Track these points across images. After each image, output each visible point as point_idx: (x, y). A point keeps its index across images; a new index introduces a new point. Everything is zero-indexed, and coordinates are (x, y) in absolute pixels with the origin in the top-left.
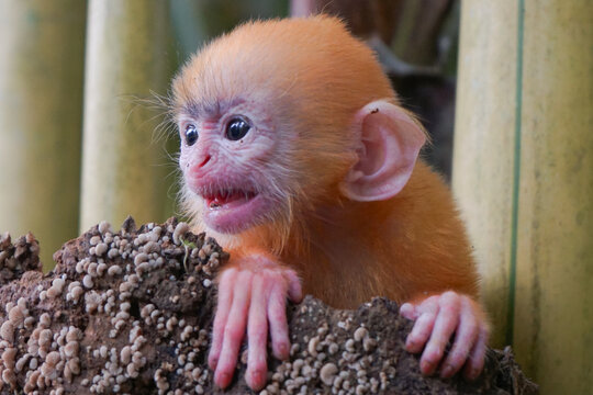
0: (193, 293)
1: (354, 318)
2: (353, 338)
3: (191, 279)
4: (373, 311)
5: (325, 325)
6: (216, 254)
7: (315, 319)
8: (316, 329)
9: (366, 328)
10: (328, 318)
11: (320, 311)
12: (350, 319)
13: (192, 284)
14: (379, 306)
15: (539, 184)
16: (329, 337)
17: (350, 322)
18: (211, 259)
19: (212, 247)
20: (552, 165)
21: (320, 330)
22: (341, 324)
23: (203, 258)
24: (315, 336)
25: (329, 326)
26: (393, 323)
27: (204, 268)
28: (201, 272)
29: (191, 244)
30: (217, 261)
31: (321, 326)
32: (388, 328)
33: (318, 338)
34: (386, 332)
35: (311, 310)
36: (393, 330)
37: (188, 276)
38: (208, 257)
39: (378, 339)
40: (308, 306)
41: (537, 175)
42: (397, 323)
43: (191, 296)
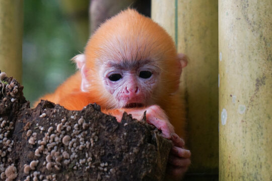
0: (6, 105)
1: (78, 114)
2: (78, 123)
3: (5, 99)
4: (87, 110)
5: (65, 118)
6: (17, 86)
7: (60, 115)
8: (61, 120)
9: (84, 118)
10: (66, 114)
11: (63, 111)
12: (77, 114)
13: (5, 101)
14: (90, 108)
15: (187, 45)
16: (66, 123)
17: (76, 116)
18: (14, 89)
19: (15, 83)
20: (192, 35)
21: (63, 120)
22: (72, 117)
23: (10, 89)
24: (60, 123)
25: (67, 118)
26: (97, 115)
27: (11, 93)
28: (9, 95)
29: (5, 82)
30: (17, 90)
31: (63, 118)
32: (94, 118)
33: (62, 124)
34: (93, 120)
35: (58, 111)
36: (96, 119)
37: (4, 97)
38: (13, 88)
39: (90, 123)
40: (57, 109)
41: (186, 40)
42: (98, 115)
43: (5, 107)
